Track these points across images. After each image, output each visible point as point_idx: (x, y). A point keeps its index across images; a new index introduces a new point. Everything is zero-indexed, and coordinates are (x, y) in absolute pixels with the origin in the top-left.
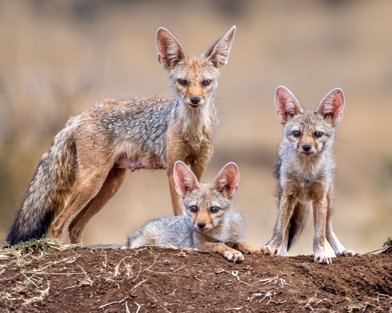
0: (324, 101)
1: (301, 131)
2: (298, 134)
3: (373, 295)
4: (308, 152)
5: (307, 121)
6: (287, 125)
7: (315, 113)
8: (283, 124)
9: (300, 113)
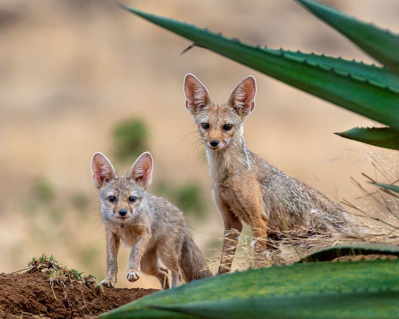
0: (134, 167)
1: (116, 196)
2: (113, 199)
3: (17, 313)
4: (124, 217)
5: (121, 186)
6: (103, 189)
7: (127, 179)
8: (99, 188)
9: (115, 179)
